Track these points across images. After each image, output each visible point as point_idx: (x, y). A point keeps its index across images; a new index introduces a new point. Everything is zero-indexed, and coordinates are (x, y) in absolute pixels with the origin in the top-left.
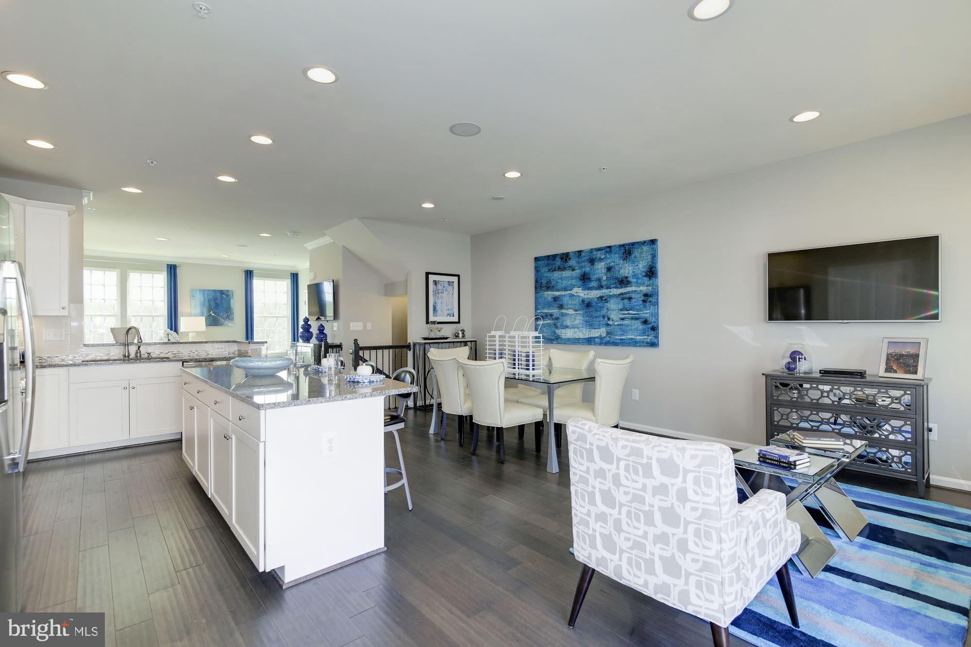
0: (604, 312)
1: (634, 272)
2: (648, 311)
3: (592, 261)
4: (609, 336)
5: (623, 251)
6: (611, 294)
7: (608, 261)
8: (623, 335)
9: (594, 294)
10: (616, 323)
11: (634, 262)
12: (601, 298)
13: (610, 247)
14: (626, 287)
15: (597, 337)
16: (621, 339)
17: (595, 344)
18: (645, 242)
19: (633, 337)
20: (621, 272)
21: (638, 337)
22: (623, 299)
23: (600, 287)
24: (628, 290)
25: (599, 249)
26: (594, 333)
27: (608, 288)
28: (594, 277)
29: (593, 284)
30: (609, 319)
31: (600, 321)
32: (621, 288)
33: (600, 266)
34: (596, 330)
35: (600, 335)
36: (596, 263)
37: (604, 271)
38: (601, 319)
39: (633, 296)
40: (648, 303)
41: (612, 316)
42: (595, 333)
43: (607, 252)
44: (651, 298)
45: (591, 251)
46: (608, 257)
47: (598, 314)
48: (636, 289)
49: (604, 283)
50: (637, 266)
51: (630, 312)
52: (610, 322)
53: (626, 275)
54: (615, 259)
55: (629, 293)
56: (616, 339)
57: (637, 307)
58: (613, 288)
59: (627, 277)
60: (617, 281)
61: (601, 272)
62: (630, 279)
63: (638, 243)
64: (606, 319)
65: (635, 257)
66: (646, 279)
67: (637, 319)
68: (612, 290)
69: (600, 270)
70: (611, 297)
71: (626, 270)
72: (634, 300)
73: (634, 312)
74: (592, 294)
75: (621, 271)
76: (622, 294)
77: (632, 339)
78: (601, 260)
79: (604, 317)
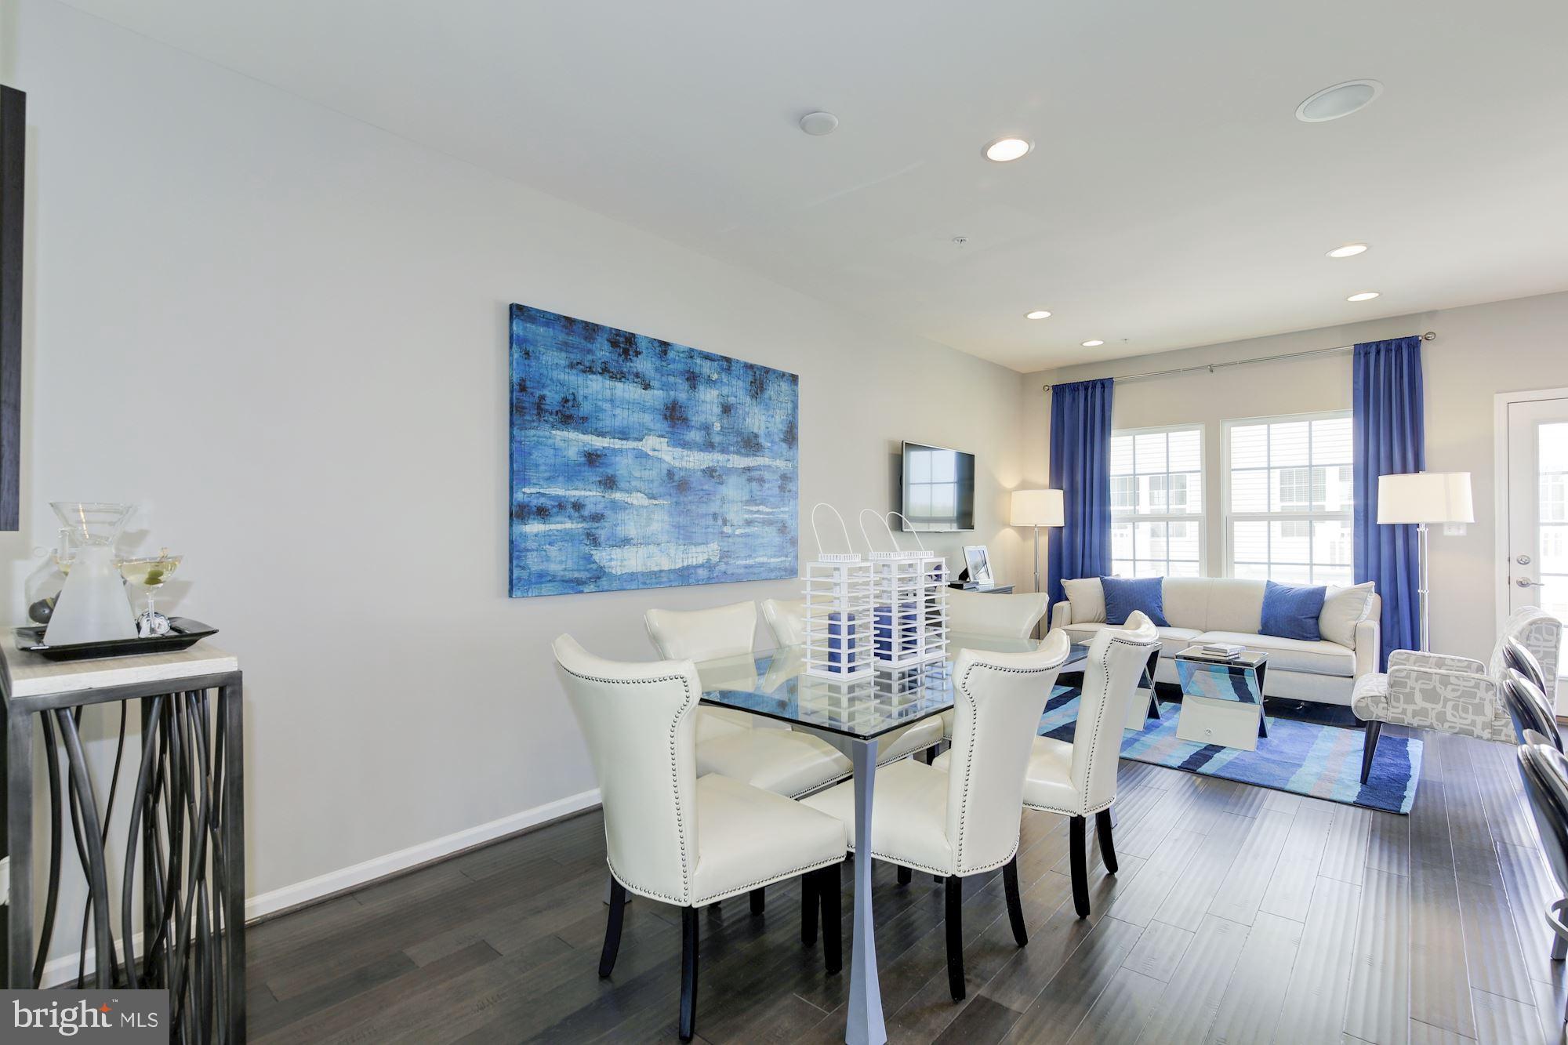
0: (714, 507)
1: (767, 428)
2: (787, 509)
3: (693, 379)
4: (725, 560)
5: (750, 379)
6: (730, 465)
7: (726, 391)
8: (750, 556)
9: (695, 461)
10: (738, 532)
11: (767, 407)
12: (710, 472)
13: (728, 360)
14: (756, 456)
15: (702, 566)
16: (746, 567)
17: (698, 583)
18: (784, 374)
19: (764, 559)
20: (747, 422)
21: (772, 560)
22: (750, 480)
23: (709, 446)
24: (759, 463)
25: (707, 357)
26: (695, 555)
27: (724, 450)
28: (696, 419)
29: (694, 435)
30: (725, 522)
31: (707, 527)
32: (747, 455)
33: (708, 396)
34: (700, 549)
35: (709, 560)
36: (701, 388)
37: (717, 410)
38: (711, 522)
39: (767, 475)
40: (787, 494)
41: (730, 516)
42: (697, 556)
43: (723, 369)
44: (791, 484)
45: (691, 353)
46: (725, 380)
47: (703, 509)
48: (771, 463)
49: (717, 439)
50: (773, 416)
51: (761, 508)
52: (727, 530)
53: (756, 431)
54: (737, 390)
55: (760, 470)
56: (738, 567)
57: (771, 499)
58: (734, 453)
59: (756, 436)
60: (739, 439)
61: (711, 410)
62: (762, 440)
63: (774, 371)
64: (720, 522)
65: (770, 399)
66: (784, 445)
67: (770, 523)
68: (731, 457)
69: (709, 407)
70: (730, 471)
71: (757, 420)
72: (767, 486)
73: (768, 510)
74: (691, 459)
75: (747, 419)
76: (748, 469)
77: (763, 563)
78: (710, 381)
79: (715, 516)
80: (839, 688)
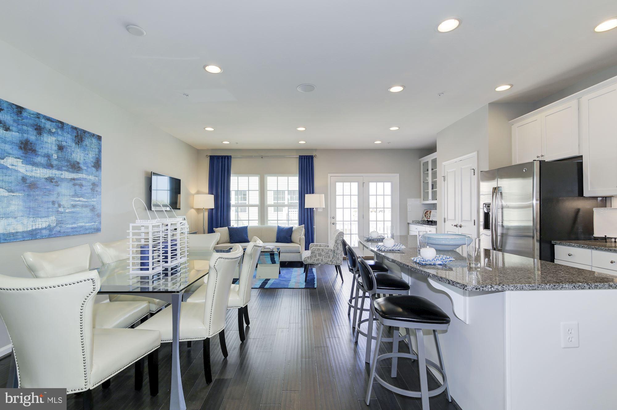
0: (53, 198)
1: (84, 160)
2: (95, 200)
3: (39, 130)
4: (60, 225)
5: (75, 134)
6: (63, 177)
7: (60, 138)
8: (74, 223)
9: (41, 173)
10: (67, 211)
11: (85, 150)
12: (50, 180)
13: (62, 123)
14: (78, 173)
15: (45, 228)
16: (72, 228)
17: (42, 238)
18: (94, 135)
19: (83, 224)
20: (73, 156)
21: (87, 224)
22: (75, 185)
23: (50, 166)
24: (80, 177)
25: (49, 119)
26: (40, 223)
27: (59, 169)
28: (41, 151)
29: (39, 159)
30: (60, 206)
31: (48, 208)
32: (73, 172)
33: (49, 139)
34: (43, 220)
35: (49, 226)
36: (45, 135)
37: (55, 148)
38: (51, 205)
39: (84, 183)
40: (95, 192)
41: (63, 203)
42: (41, 223)
43: (59, 127)
44: (97, 188)
45: (38, 116)
46: (60, 133)
47: (46, 199)
48: (86, 177)
49: (55, 163)
50: (88, 154)
51: (81, 199)
52: (61, 209)
53: (78, 160)
54: (68, 139)
55: (80, 180)
56: (68, 228)
57: (87, 195)
58: (65, 170)
59: (78, 163)
60: (68, 164)
61: (51, 147)
62: (82, 166)
63: (89, 133)
64: (56, 205)
65: (86, 146)
66: (94, 169)
67: (86, 206)
68: (63, 172)
69: (50, 145)
70: (63, 180)
71: (78, 155)
72: (84, 188)
73: (84, 200)
74: (38, 172)
75: (73, 154)
76: (74, 179)
77: (82, 226)
78: (50, 132)
79: (53, 203)
80: (148, 277)
